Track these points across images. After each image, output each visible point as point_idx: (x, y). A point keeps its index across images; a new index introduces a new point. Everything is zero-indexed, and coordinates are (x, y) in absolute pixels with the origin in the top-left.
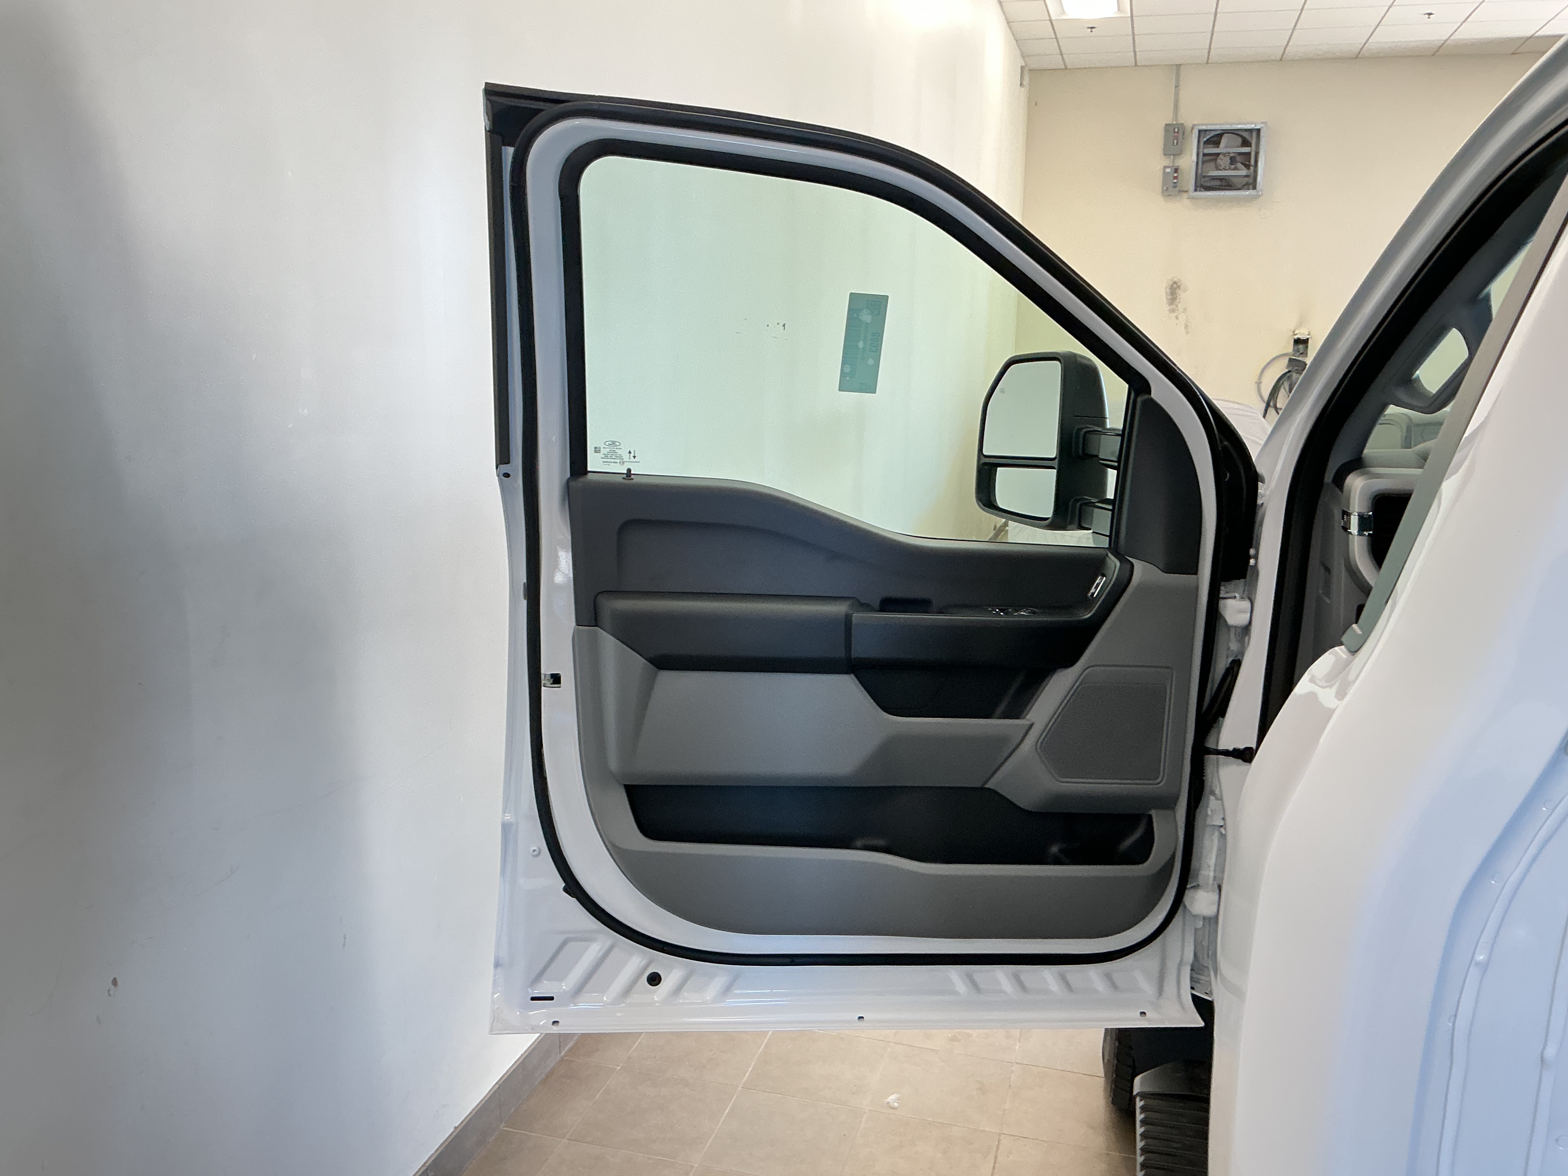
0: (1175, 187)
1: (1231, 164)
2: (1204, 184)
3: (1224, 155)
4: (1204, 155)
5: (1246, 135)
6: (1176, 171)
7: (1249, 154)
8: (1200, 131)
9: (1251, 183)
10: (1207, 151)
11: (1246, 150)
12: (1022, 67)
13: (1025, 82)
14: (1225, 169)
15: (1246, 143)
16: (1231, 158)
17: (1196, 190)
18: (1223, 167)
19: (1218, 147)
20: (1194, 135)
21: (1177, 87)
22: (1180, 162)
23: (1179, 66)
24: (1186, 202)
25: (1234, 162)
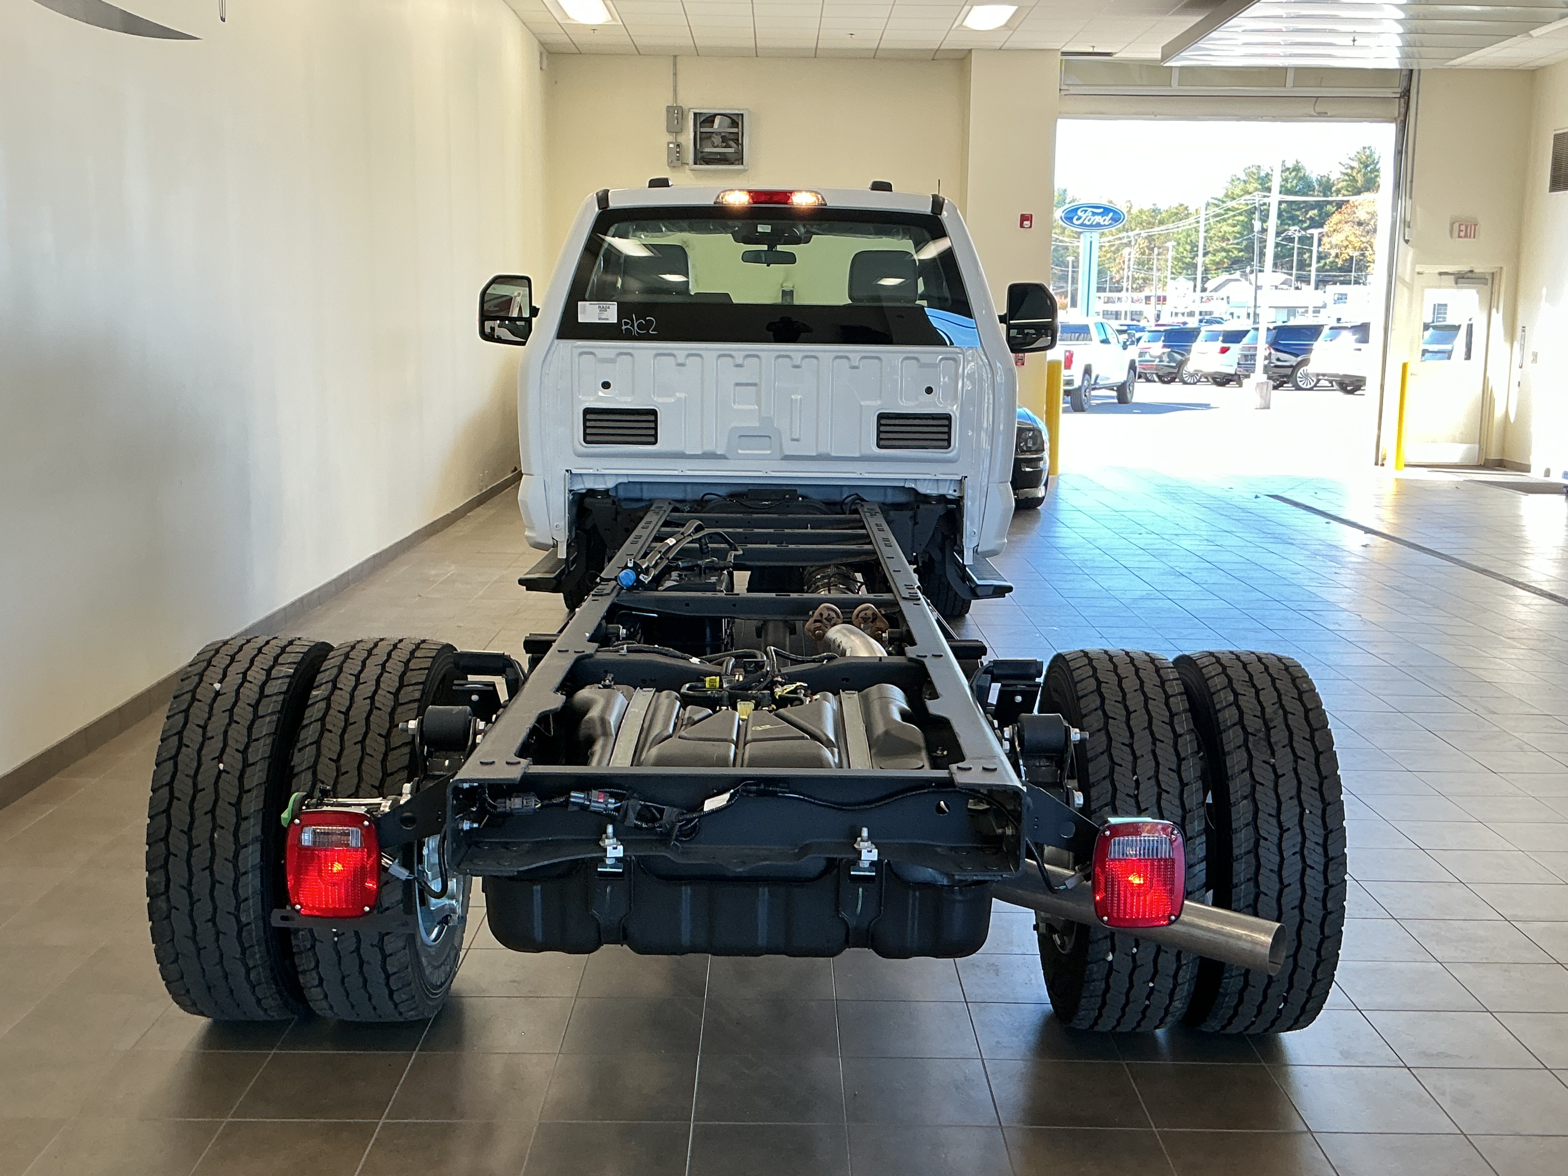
0: (678, 160)
1: (723, 142)
2: (702, 159)
3: (717, 133)
4: (701, 133)
5: (735, 118)
6: (678, 146)
7: (738, 133)
8: (695, 114)
9: (739, 159)
10: (702, 130)
11: (735, 130)
12: (541, 54)
13: (544, 67)
14: (717, 147)
15: (734, 124)
16: (722, 137)
17: (695, 163)
18: (716, 144)
19: (712, 127)
20: (691, 116)
21: (675, 74)
22: (681, 139)
23: (675, 57)
24: (688, 171)
25: (725, 140)
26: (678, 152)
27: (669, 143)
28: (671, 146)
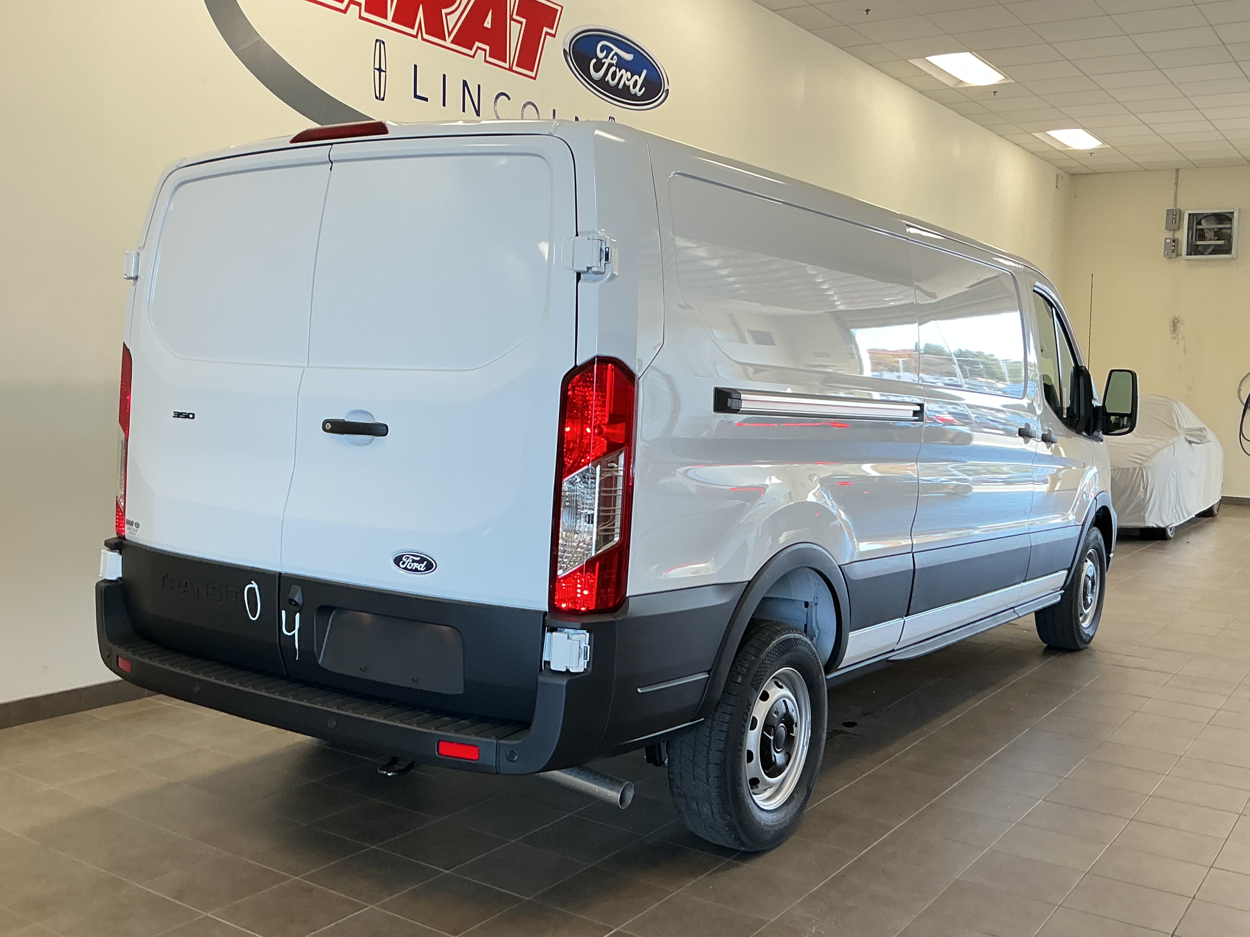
0: (1173, 252)
1: (1215, 236)
2: (1193, 250)
3: (1210, 230)
4: (1195, 230)
5: (1223, 216)
6: (1174, 241)
7: (1229, 228)
8: (1189, 215)
9: (1228, 251)
11: (1227, 226)
12: (1058, 176)
14: (1210, 240)
17: (1187, 255)
20: (1186, 217)
21: (1176, 184)
22: (1178, 235)
23: (1177, 170)
24: (1183, 262)
25: (1219, 235)
26: (1174, 246)
27: (1166, 239)
28: (1168, 241)
